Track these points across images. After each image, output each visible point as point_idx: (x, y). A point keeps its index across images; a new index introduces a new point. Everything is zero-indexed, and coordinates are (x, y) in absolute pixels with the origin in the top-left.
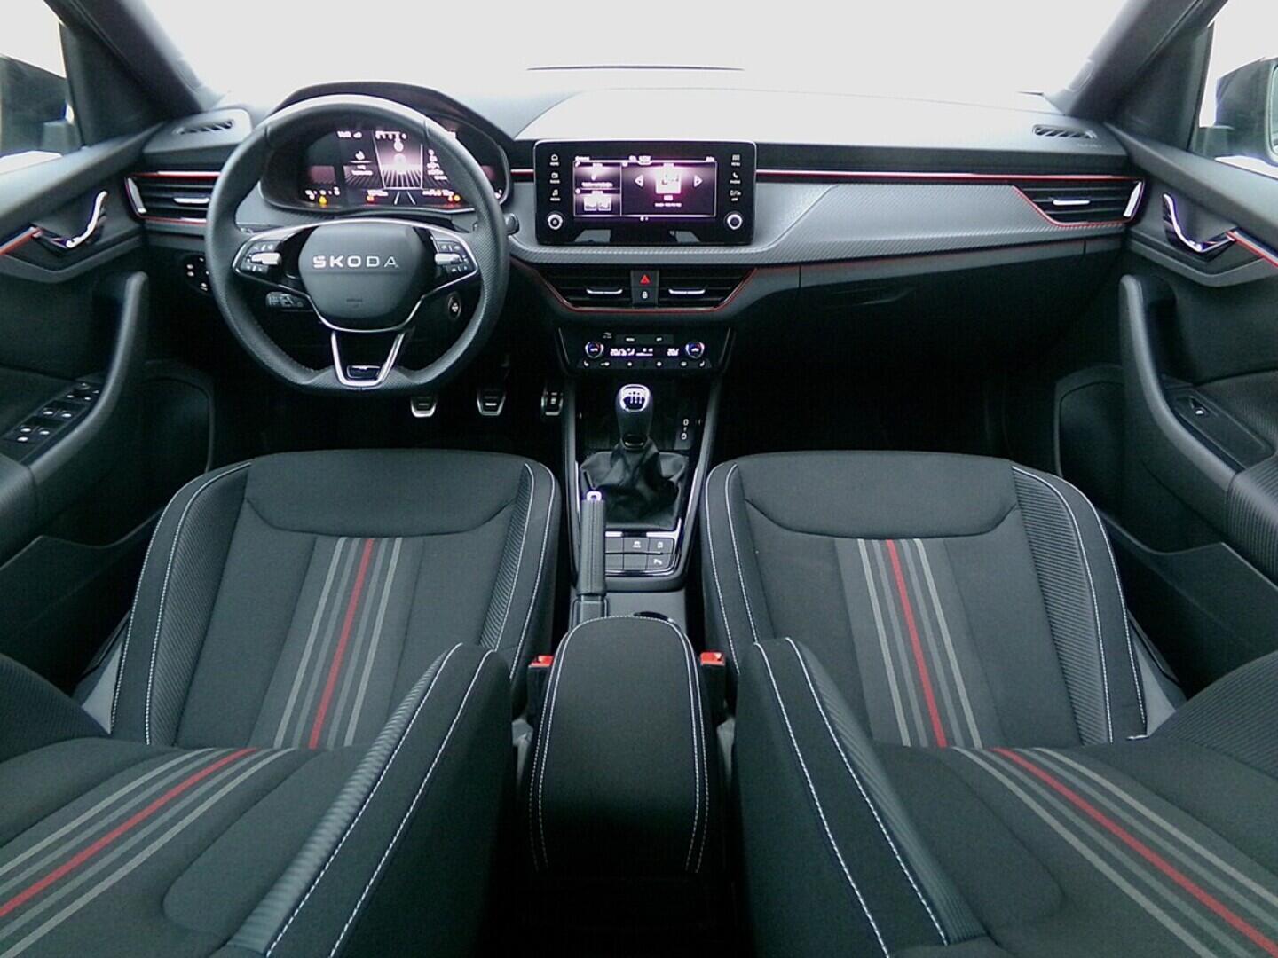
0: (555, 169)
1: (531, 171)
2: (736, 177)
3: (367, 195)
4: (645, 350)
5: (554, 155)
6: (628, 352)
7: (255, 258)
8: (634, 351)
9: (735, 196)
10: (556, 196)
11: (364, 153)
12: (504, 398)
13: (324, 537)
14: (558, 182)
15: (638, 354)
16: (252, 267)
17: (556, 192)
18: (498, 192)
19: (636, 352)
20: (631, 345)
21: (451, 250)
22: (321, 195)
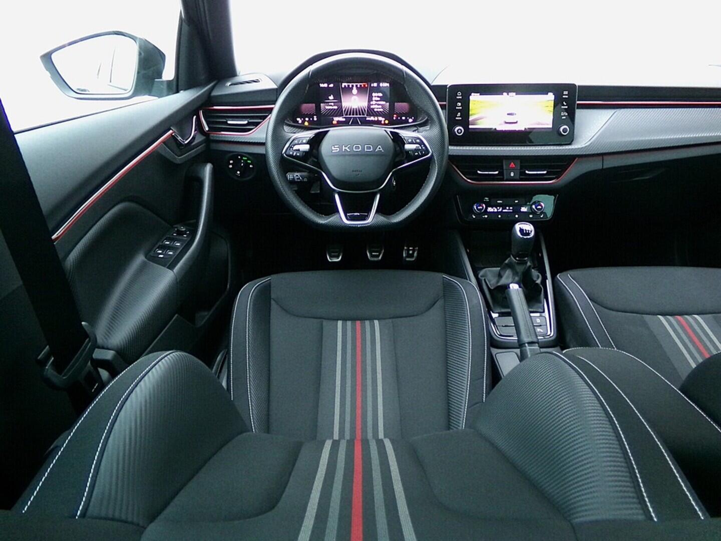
0: (459, 101)
1: (445, 103)
2: (565, 104)
3: (333, 120)
4: (508, 208)
5: (459, 92)
6: (498, 209)
7: (296, 147)
8: (501, 208)
9: (564, 116)
10: (459, 117)
11: (334, 96)
12: (383, 251)
13: (326, 321)
14: (461, 108)
15: (504, 211)
16: (293, 153)
17: (459, 114)
18: (411, 118)
19: (503, 209)
20: (500, 205)
21: (414, 142)
22: (305, 121)
